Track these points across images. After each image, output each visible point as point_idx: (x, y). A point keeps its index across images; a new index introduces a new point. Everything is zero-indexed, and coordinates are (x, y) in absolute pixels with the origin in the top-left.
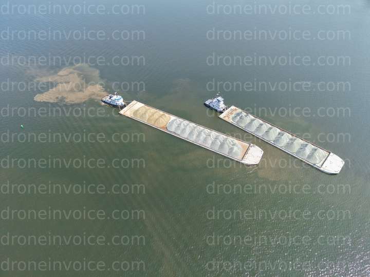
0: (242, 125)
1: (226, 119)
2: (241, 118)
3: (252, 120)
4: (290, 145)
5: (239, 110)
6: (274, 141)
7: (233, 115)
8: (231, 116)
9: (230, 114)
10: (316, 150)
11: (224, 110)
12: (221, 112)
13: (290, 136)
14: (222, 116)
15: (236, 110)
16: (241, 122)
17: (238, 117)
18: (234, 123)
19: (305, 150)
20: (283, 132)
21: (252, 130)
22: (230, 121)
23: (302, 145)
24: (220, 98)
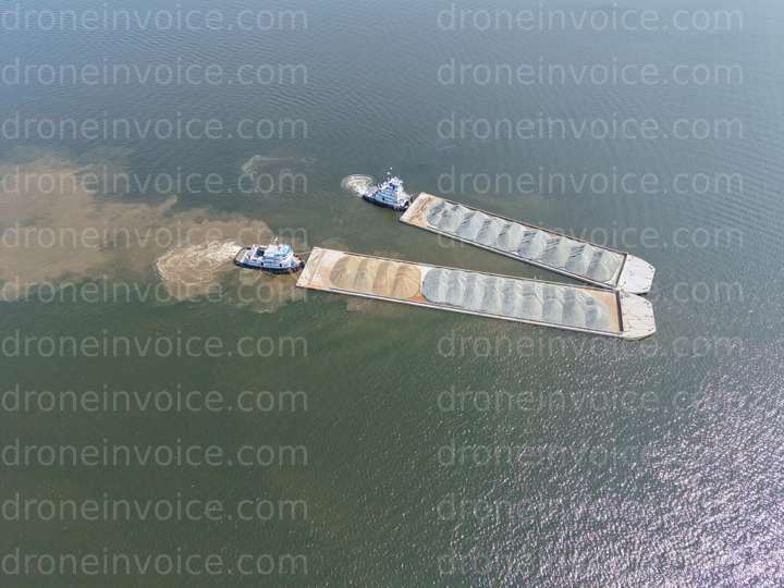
0: (451, 230)
1: (416, 222)
2: (444, 215)
3: (468, 217)
4: (550, 253)
5: (437, 201)
6: (519, 251)
7: (428, 212)
8: (425, 215)
9: (421, 211)
10: (600, 254)
11: (407, 204)
12: (403, 210)
13: (548, 236)
14: (405, 217)
15: (430, 200)
16: (448, 224)
17: (440, 215)
18: (434, 228)
19: (580, 258)
20: (531, 230)
21: (471, 235)
22: (425, 224)
23: (573, 249)
24: (394, 181)
